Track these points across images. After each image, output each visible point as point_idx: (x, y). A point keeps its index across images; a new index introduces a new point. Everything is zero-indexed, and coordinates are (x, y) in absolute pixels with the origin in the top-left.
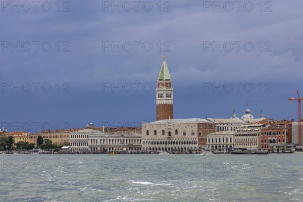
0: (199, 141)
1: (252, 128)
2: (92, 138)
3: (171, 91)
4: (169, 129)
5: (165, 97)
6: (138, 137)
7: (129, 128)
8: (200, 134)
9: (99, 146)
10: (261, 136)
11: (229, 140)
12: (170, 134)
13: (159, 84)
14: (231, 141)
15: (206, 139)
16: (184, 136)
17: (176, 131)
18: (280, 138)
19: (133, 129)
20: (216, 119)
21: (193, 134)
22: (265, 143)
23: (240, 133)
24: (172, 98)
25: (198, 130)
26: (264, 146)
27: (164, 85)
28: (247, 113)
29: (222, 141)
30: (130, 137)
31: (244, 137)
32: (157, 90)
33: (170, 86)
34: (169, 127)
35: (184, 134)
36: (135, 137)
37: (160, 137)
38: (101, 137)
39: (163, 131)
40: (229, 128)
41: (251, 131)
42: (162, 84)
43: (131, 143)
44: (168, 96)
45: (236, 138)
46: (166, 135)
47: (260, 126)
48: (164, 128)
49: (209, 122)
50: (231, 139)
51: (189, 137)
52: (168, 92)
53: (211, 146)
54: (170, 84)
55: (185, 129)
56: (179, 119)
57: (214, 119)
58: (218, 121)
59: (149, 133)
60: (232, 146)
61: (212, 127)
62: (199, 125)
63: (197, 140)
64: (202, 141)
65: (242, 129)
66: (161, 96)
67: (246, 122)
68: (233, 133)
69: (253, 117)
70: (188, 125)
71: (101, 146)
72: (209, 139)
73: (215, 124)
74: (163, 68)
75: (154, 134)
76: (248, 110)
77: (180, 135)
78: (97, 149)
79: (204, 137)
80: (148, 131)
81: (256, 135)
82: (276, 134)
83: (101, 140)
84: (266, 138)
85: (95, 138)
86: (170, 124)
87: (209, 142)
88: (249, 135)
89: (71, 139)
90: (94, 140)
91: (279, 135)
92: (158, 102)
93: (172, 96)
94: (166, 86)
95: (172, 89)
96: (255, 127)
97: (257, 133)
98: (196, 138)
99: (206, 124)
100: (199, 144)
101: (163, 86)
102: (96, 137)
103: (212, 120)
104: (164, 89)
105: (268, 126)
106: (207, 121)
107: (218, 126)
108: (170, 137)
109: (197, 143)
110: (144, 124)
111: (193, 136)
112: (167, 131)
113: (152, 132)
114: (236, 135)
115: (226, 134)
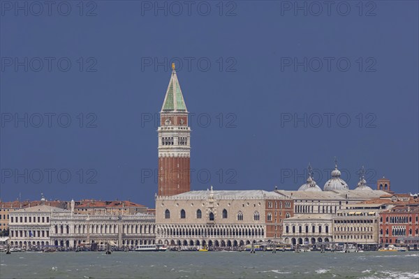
0: (268, 230)
1: (366, 211)
2: (58, 223)
3: (188, 132)
4: (211, 208)
5: (176, 145)
8: (269, 218)
9: (72, 237)
10: (380, 223)
11: (324, 229)
12: (212, 217)
13: (164, 119)
14: (327, 231)
15: (280, 227)
16: (240, 222)
17: (225, 211)
18: (411, 227)
20: (292, 192)
21: (257, 218)
22: (387, 236)
23: (343, 218)
24: (188, 146)
25: (266, 212)
26: (384, 240)
27: (175, 120)
28: (336, 176)
29: (310, 230)
31: (351, 225)
32: (159, 129)
33: (185, 123)
34: (212, 206)
35: (241, 218)
37: (191, 220)
38: (76, 220)
39: (199, 211)
40: (316, 208)
41: (361, 214)
42: (171, 119)
44: (182, 142)
45: (336, 225)
46: (205, 218)
47: (378, 208)
48: (201, 207)
49: (283, 198)
50: (327, 227)
51: (249, 222)
52: (182, 135)
53: (290, 239)
54: (185, 119)
55: (243, 209)
58: (296, 194)
59: (171, 215)
60: (330, 239)
61: (287, 207)
62: (268, 203)
63: (265, 228)
64: (274, 230)
66: (168, 142)
67: (341, 196)
68: (329, 217)
69: (346, 185)
70: (247, 201)
71: (75, 239)
72: (287, 227)
73: (292, 202)
75: (180, 216)
76: (337, 172)
77: (232, 219)
78: (68, 242)
79: (276, 224)
80: (167, 211)
81: (372, 221)
82: (405, 220)
83: (75, 226)
84: (387, 227)
85: (64, 223)
86: (212, 200)
87: (287, 231)
88: (358, 221)
89: (11, 223)
90: (62, 227)
91: (410, 223)
92: (162, 154)
93: (189, 142)
94: (179, 123)
95: (189, 129)
96: (366, 208)
97: (373, 218)
98: (262, 224)
99: (278, 201)
100: (267, 236)
101: (173, 124)
102: (67, 220)
104: (175, 128)
105: (390, 207)
106: (280, 196)
107: (297, 204)
108: (212, 222)
109: (265, 234)
110: (159, 199)
111: (257, 222)
112: (207, 212)
113: (176, 213)
114: (335, 222)
115: (318, 220)
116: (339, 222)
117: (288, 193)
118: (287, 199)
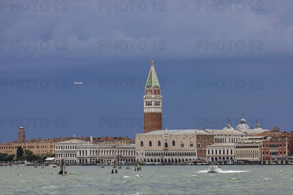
0: (198, 153)
1: (254, 141)
2: (81, 149)
3: (160, 98)
4: (166, 140)
5: (153, 105)
6: (127, 148)
7: (115, 138)
8: (199, 145)
9: (89, 157)
10: (263, 148)
11: (230, 152)
12: (166, 145)
13: (147, 91)
14: (232, 153)
15: (205, 151)
16: (182, 148)
17: (174, 142)
18: (281, 150)
19: (119, 139)
20: (214, 130)
21: (191, 145)
22: (267, 155)
23: (241, 145)
24: (161, 106)
25: (197, 142)
26: (265, 158)
27: (153, 92)
28: (243, 122)
29: (222, 152)
30: (119, 148)
31: (246, 149)
32: (144, 97)
33: (159, 93)
34: (166, 139)
35: (182, 145)
36: (124, 148)
37: (155, 148)
38: (91, 148)
39: (159, 142)
40: (227, 140)
41: (252, 143)
42: (151, 91)
43: (120, 154)
44: (157, 104)
45: (237, 149)
46: (163, 146)
47: (262, 139)
48: (160, 139)
49: (207, 134)
50: (232, 151)
51: (187, 148)
52: (157, 100)
53: (210, 158)
54: (159, 91)
55: (183, 140)
56: (175, 130)
57: (212, 130)
58: (216, 132)
59: (144, 145)
60: (233, 158)
61: (210, 139)
62: (198, 136)
63: (196, 151)
64: (201, 153)
65: (243, 141)
66: (149, 104)
67: (243, 133)
68: (233, 144)
69: (248, 127)
70: (186, 136)
71: (91, 158)
72: (209, 151)
73: (213, 136)
74: (151, 74)
75: (149, 145)
76: (243, 120)
77: (178, 146)
78: (86, 160)
79: (203, 149)
80: (142, 142)
81: (258, 147)
82: (277, 146)
83: (91, 151)
84: (267, 150)
85: (84, 149)
86: (166, 136)
87: (209, 153)
88: (250, 147)
89: (56, 150)
90: (83, 151)
91: (281, 147)
92: (146, 111)
93: (161, 104)
94: (155, 93)
95: (161, 97)
96: (255, 139)
97: (259, 145)
98: (194, 149)
99: (204, 136)
100: (197, 156)
101: (151, 93)
102: (86, 148)
103: (210, 132)
104: (153, 96)
105: (269, 138)
106: (205, 132)
107: (216, 137)
108: (166, 148)
109: (196, 155)
110: (137, 135)
111: (191, 148)
112: (164, 142)
113: (146, 143)
114: (237, 147)
115: (226, 146)
116: (238, 147)
117: (210, 131)
118: (210, 134)
